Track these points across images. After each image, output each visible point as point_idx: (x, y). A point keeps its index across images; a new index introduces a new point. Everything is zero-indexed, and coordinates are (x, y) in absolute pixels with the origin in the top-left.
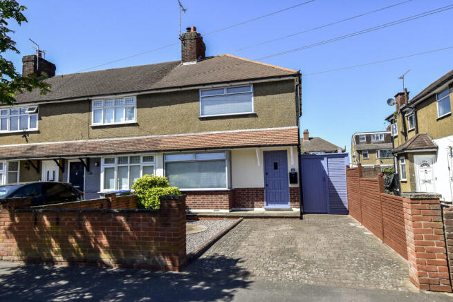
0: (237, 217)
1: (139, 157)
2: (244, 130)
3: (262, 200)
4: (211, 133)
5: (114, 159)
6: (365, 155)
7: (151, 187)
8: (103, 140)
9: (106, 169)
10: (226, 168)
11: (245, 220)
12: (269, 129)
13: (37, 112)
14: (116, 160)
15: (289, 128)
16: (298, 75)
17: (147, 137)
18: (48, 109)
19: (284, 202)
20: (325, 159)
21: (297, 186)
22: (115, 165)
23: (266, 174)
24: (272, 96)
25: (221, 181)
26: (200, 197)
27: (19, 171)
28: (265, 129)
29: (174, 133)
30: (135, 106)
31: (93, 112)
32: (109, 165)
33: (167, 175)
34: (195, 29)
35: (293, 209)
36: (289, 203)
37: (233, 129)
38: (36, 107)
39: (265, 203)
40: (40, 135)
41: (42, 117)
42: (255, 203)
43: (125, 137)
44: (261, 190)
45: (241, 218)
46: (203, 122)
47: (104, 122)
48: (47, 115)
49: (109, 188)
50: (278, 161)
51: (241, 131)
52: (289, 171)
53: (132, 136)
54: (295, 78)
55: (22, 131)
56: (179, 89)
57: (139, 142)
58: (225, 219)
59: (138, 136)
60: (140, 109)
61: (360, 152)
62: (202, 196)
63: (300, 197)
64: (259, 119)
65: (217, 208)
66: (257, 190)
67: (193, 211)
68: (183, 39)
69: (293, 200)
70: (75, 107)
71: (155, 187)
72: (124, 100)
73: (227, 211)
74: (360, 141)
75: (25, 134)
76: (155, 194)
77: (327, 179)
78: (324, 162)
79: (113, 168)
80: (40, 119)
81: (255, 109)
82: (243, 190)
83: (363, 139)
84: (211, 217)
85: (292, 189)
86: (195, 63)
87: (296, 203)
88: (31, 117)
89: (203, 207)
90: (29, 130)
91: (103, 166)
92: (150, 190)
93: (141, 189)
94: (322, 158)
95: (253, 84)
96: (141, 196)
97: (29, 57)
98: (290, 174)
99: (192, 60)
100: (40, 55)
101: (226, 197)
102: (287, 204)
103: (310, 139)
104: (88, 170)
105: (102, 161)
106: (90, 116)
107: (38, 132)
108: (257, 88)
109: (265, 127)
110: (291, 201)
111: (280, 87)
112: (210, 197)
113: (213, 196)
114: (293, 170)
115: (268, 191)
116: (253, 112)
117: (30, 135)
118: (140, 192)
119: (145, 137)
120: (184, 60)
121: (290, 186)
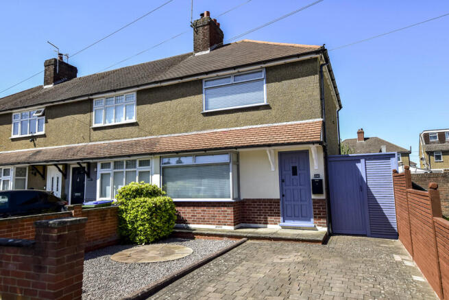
0: (239, 237)
1: (135, 161)
2: (255, 126)
3: (278, 214)
4: (215, 130)
5: (110, 163)
6: (438, 157)
7: (135, 197)
8: (102, 142)
9: (102, 174)
10: (231, 173)
11: (249, 241)
12: (285, 123)
13: (43, 115)
14: (112, 165)
15: (311, 121)
16: (323, 51)
17: (147, 138)
18: (54, 112)
19: (307, 219)
20: (363, 161)
21: (323, 197)
22: (110, 171)
23: (282, 181)
24: (289, 81)
25: (225, 190)
26: (200, 209)
27: (27, 178)
28: (280, 124)
29: (175, 133)
30: (135, 103)
31: (94, 113)
32: (105, 171)
33: (164, 182)
34: (208, 13)
35: (318, 228)
36: (312, 220)
37: (241, 125)
38: (43, 109)
39: (281, 219)
40: (46, 139)
41: (49, 120)
42: (269, 219)
43: (124, 138)
44: (276, 202)
45: (244, 239)
46: (207, 118)
47: (105, 123)
48: (53, 118)
49: (105, 196)
50: (297, 165)
51: (250, 127)
52: (312, 177)
53: (132, 137)
54: (318, 56)
55: (30, 135)
56: (180, 81)
57: (137, 143)
58: (225, 239)
59: (137, 137)
60: (140, 107)
61: (430, 153)
62: (202, 208)
63: (327, 212)
64: (273, 112)
65: (219, 223)
66: (270, 201)
67: (192, 226)
68: (195, 26)
69: (317, 216)
70: (77, 107)
71: (140, 197)
72: (124, 97)
73: (231, 228)
74: (431, 140)
75: (33, 138)
76: (138, 206)
77: (365, 189)
78: (360, 166)
79: (110, 174)
80: (46, 122)
81: (268, 98)
82: (254, 201)
83: (435, 137)
84: (209, 235)
85: (315, 202)
86: (208, 52)
87: (322, 221)
88: (38, 120)
89: (204, 222)
90: (37, 133)
91: (100, 171)
92: (133, 200)
93: (124, 200)
94: (358, 159)
95: (266, 68)
96: (123, 207)
97: (50, 61)
98: (313, 180)
99: (204, 49)
100: (61, 58)
101: (230, 211)
102: (309, 220)
103: (365, 139)
104: (89, 176)
105: (99, 166)
106: (91, 116)
107: (44, 136)
108: (270, 73)
109: (280, 122)
110: (315, 217)
111: (299, 69)
112: (211, 209)
113: (216, 209)
114: (317, 176)
115: (285, 203)
116: (265, 103)
117: (38, 139)
118: (122, 203)
119: (144, 138)
120: (196, 50)
121: (313, 197)
